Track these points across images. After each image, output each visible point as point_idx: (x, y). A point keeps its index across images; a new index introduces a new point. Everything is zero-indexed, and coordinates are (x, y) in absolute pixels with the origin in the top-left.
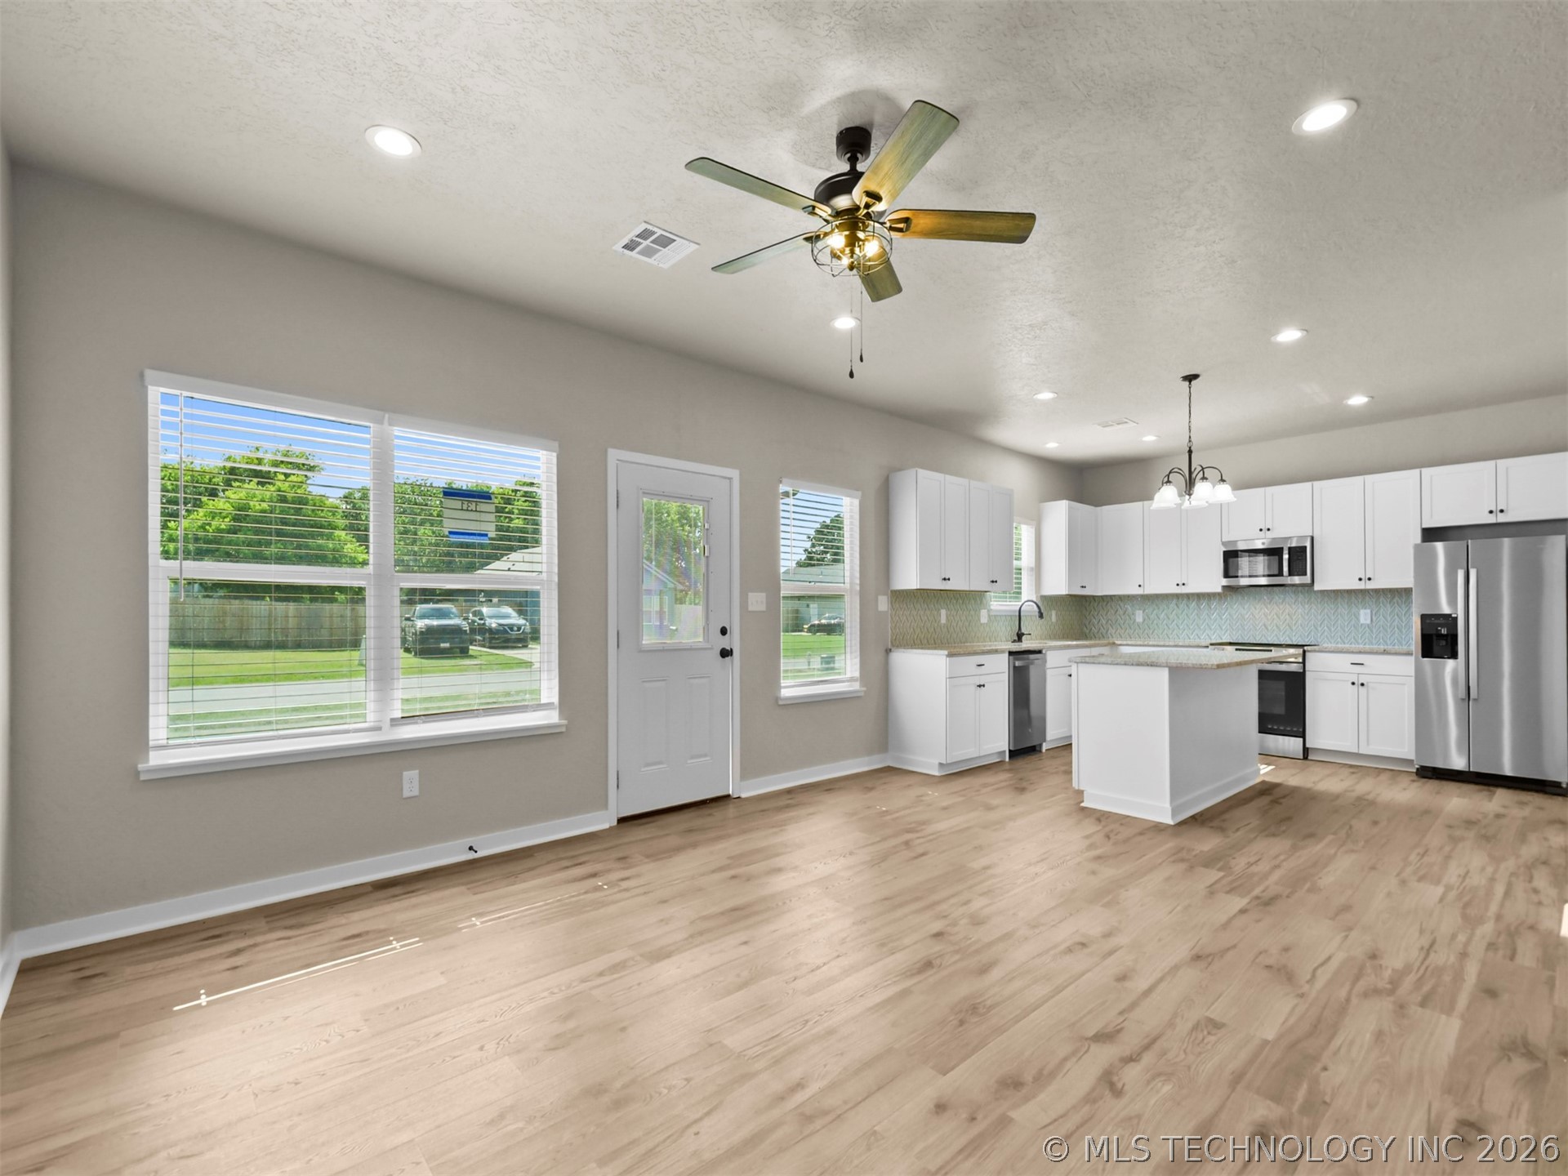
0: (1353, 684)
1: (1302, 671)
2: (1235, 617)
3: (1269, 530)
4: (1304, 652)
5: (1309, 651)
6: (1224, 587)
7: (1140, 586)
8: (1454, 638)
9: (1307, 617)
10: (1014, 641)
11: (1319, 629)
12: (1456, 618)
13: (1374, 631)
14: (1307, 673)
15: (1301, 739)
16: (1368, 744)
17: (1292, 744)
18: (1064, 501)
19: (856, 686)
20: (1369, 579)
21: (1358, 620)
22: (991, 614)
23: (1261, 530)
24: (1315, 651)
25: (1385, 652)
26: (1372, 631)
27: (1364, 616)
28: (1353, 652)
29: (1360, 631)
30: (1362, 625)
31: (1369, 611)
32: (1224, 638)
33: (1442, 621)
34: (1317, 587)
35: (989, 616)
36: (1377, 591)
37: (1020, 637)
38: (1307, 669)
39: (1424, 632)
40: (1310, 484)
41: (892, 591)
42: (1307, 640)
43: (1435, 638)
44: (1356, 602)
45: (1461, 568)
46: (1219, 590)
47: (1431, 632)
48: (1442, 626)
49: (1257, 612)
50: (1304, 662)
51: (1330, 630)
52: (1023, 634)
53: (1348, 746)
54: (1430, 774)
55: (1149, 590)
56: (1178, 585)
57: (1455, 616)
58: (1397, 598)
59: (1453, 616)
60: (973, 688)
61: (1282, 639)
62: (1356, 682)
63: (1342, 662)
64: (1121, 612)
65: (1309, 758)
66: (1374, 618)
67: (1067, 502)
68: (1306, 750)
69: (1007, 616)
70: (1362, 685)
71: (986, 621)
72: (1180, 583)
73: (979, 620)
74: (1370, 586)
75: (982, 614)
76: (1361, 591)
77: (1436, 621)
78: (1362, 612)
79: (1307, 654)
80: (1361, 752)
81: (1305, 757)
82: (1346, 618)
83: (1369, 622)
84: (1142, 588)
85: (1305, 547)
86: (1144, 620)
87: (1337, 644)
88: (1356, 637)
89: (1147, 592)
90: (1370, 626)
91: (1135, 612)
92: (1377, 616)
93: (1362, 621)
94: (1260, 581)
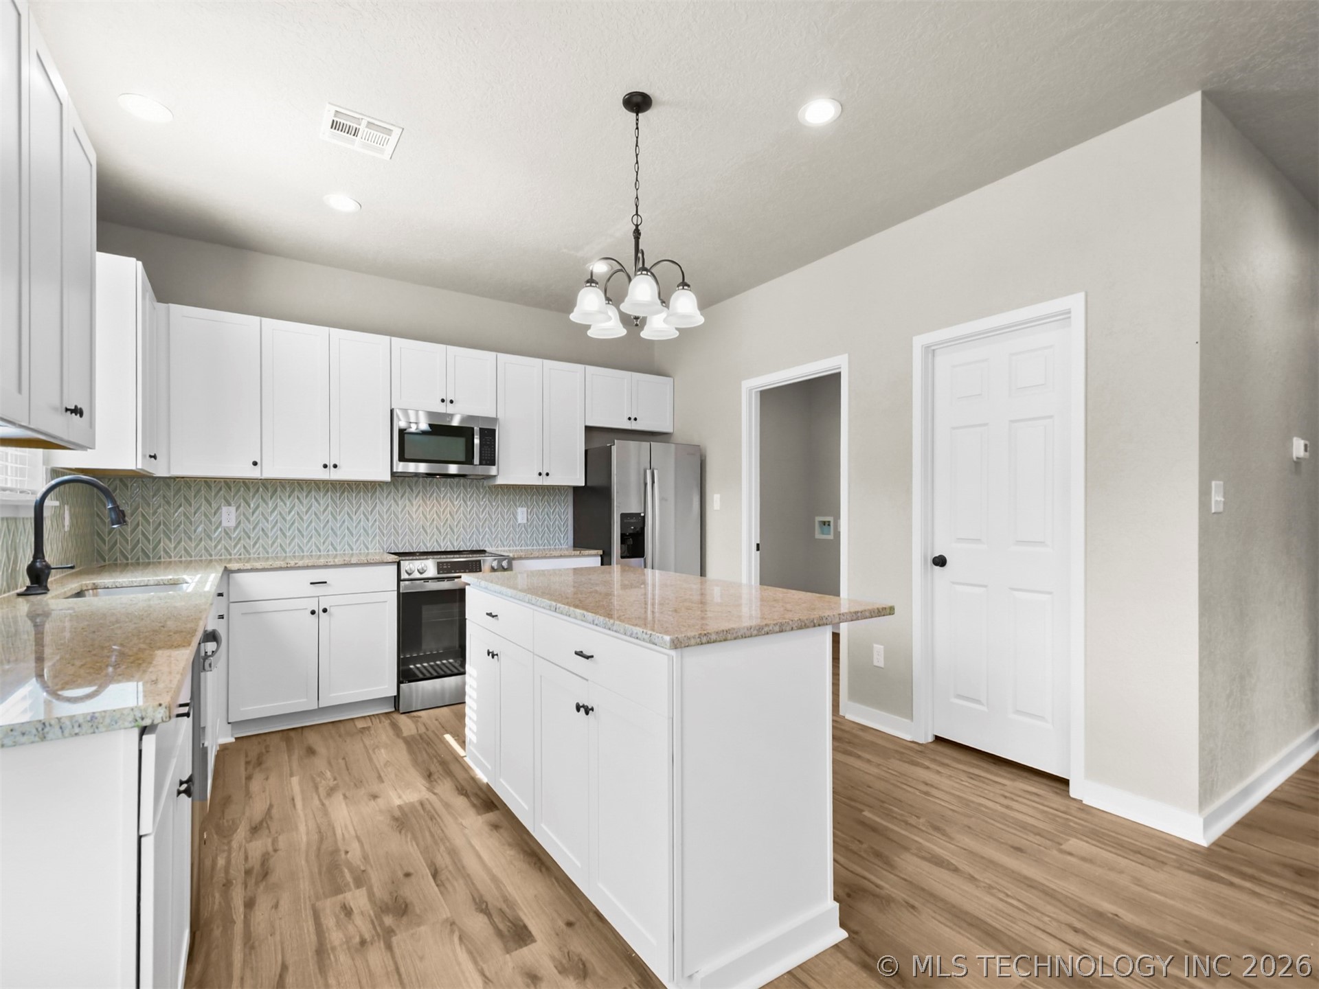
2: (386, 517)
3: (451, 401)
6: (394, 474)
7: (255, 463)
11: (482, 530)
12: (644, 517)
13: (529, 531)
20: (547, 474)
21: (516, 519)
23: (443, 401)
27: (522, 514)
29: (518, 531)
30: (520, 524)
31: (525, 509)
33: (634, 520)
34: (499, 480)
37: (40, 576)
39: (622, 532)
40: (494, 354)
44: (515, 499)
45: (649, 469)
46: (385, 478)
47: (626, 531)
48: (634, 525)
51: (492, 531)
52: (49, 569)
55: (272, 470)
56: (325, 467)
59: (642, 515)
64: (187, 509)
66: (529, 517)
72: (330, 465)
74: (547, 481)
77: (631, 521)
78: (521, 510)
82: (506, 517)
83: (525, 521)
84: (257, 467)
85: (495, 431)
87: (497, 547)
88: (514, 538)
89: (267, 475)
90: (526, 525)
91: (219, 508)
92: (532, 514)
93: (520, 521)
94: (447, 469)
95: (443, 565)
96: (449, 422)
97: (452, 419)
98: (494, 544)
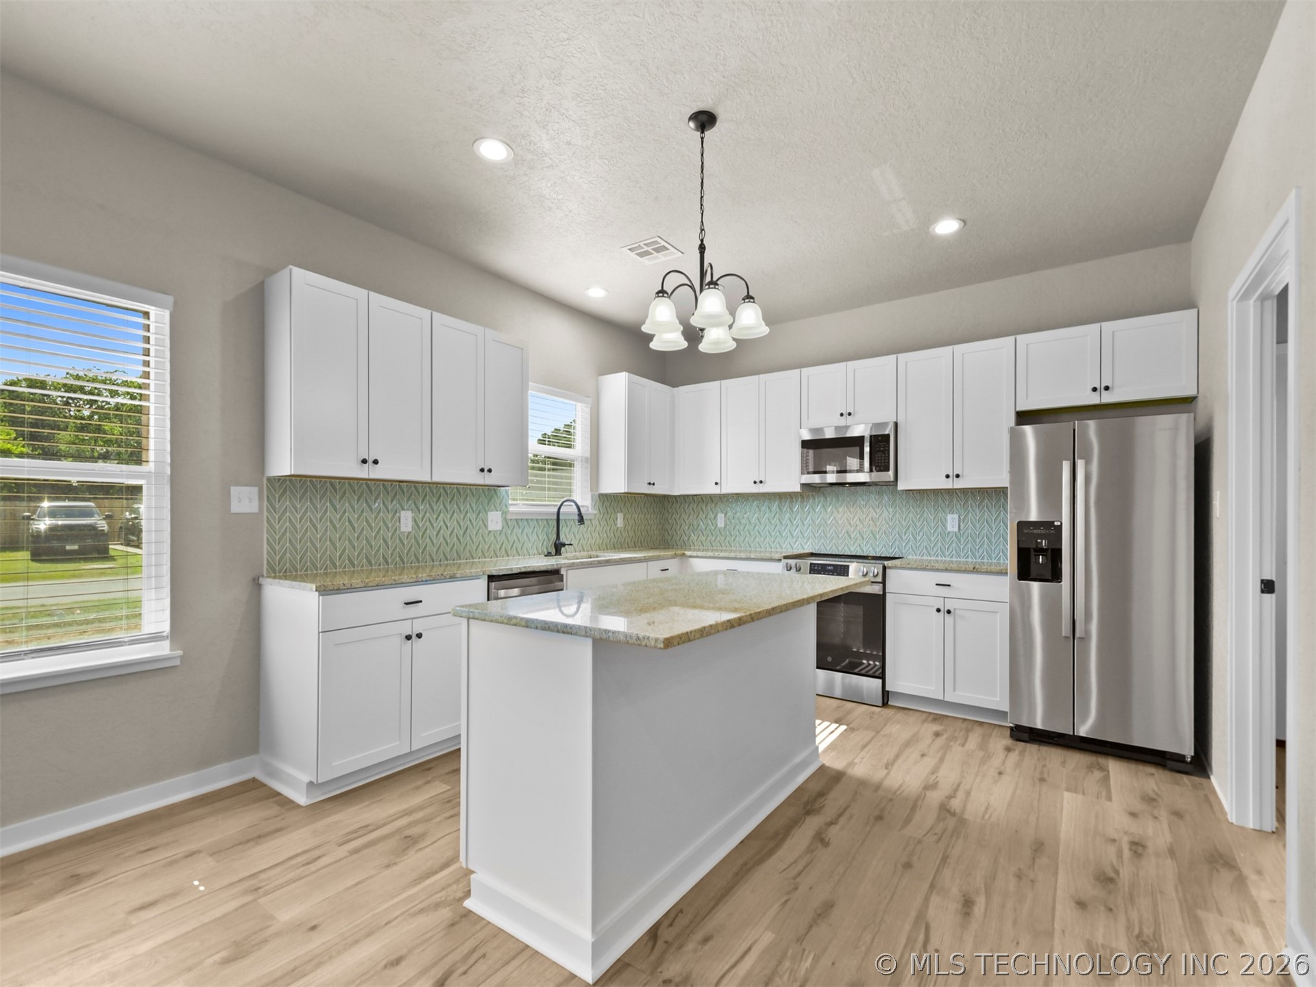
0: (938, 610)
1: (881, 593)
2: (817, 523)
3: (850, 414)
4: (885, 568)
5: (890, 568)
6: (803, 485)
7: (716, 484)
8: (1056, 555)
9: (891, 524)
10: (549, 554)
11: (904, 538)
12: (1061, 526)
13: (962, 540)
14: (888, 596)
15: (880, 681)
16: (954, 690)
17: (871, 685)
18: (624, 373)
19: (163, 649)
20: (958, 476)
21: (945, 526)
22: (509, 517)
23: (842, 415)
24: (896, 567)
25: (975, 571)
26: (959, 541)
27: (952, 522)
28: (938, 570)
29: (947, 540)
30: (949, 532)
31: (956, 516)
32: (806, 547)
33: (1042, 531)
34: (901, 486)
35: (505, 520)
36: (965, 491)
37: (558, 547)
38: (887, 591)
39: (1020, 546)
40: (893, 357)
41: (269, 479)
42: (891, 551)
43: (1032, 553)
44: (943, 505)
45: (1066, 460)
46: (798, 489)
47: (1029, 546)
48: (1042, 537)
49: (840, 516)
50: (884, 582)
51: (915, 539)
52: (564, 545)
53: (931, 690)
54: (1026, 736)
55: (728, 488)
56: (755, 482)
57: (1059, 524)
58: (986, 500)
59: (1056, 523)
60: (398, 641)
61: (865, 550)
62: (942, 609)
63: (924, 582)
64: (702, 516)
65: (889, 703)
66: (962, 525)
67: (627, 373)
68: (886, 695)
69: (538, 520)
70: (949, 612)
71: (499, 527)
72: (758, 481)
73: (486, 527)
74: (959, 484)
75: (490, 518)
76: (948, 490)
77: (1036, 531)
78: (949, 517)
79: (887, 570)
80: (945, 700)
81: (885, 703)
82: (932, 525)
83: (956, 529)
84: (718, 486)
85: (888, 436)
86: (726, 525)
87: (923, 556)
88: (943, 548)
89: (724, 491)
90: (958, 534)
91: (716, 515)
92: (966, 522)
93: (949, 529)
94: (845, 478)
95: (814, 566)
96: (845, 433)
97: (846, 431)
98: (918, 553)
